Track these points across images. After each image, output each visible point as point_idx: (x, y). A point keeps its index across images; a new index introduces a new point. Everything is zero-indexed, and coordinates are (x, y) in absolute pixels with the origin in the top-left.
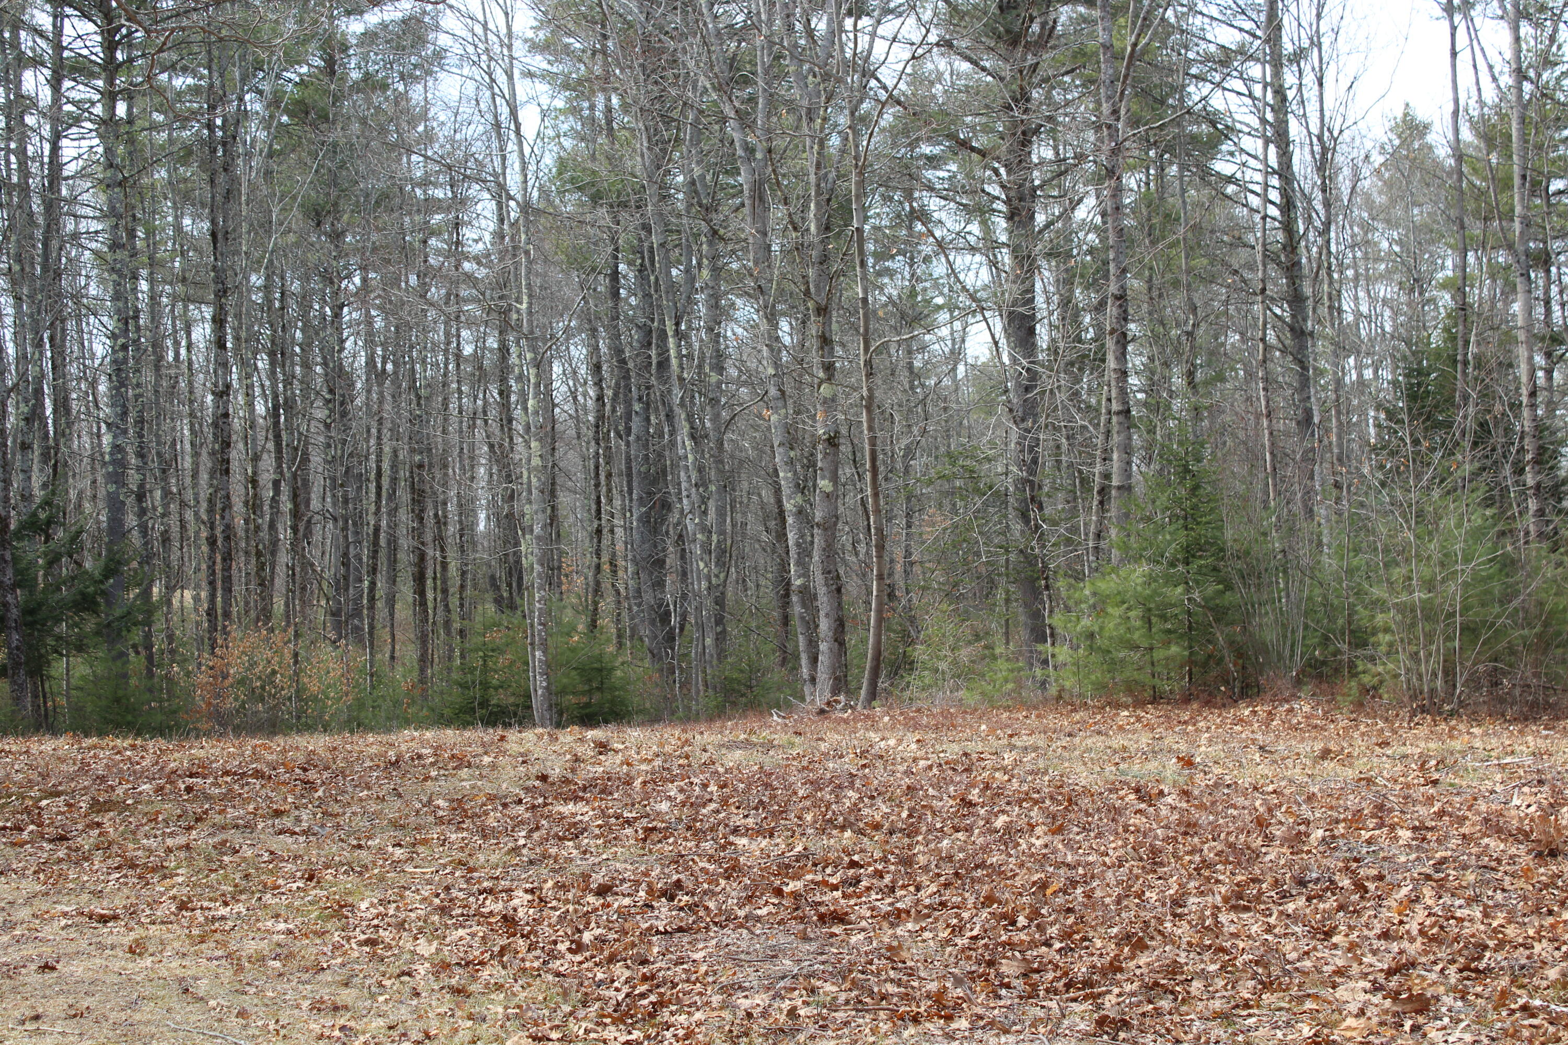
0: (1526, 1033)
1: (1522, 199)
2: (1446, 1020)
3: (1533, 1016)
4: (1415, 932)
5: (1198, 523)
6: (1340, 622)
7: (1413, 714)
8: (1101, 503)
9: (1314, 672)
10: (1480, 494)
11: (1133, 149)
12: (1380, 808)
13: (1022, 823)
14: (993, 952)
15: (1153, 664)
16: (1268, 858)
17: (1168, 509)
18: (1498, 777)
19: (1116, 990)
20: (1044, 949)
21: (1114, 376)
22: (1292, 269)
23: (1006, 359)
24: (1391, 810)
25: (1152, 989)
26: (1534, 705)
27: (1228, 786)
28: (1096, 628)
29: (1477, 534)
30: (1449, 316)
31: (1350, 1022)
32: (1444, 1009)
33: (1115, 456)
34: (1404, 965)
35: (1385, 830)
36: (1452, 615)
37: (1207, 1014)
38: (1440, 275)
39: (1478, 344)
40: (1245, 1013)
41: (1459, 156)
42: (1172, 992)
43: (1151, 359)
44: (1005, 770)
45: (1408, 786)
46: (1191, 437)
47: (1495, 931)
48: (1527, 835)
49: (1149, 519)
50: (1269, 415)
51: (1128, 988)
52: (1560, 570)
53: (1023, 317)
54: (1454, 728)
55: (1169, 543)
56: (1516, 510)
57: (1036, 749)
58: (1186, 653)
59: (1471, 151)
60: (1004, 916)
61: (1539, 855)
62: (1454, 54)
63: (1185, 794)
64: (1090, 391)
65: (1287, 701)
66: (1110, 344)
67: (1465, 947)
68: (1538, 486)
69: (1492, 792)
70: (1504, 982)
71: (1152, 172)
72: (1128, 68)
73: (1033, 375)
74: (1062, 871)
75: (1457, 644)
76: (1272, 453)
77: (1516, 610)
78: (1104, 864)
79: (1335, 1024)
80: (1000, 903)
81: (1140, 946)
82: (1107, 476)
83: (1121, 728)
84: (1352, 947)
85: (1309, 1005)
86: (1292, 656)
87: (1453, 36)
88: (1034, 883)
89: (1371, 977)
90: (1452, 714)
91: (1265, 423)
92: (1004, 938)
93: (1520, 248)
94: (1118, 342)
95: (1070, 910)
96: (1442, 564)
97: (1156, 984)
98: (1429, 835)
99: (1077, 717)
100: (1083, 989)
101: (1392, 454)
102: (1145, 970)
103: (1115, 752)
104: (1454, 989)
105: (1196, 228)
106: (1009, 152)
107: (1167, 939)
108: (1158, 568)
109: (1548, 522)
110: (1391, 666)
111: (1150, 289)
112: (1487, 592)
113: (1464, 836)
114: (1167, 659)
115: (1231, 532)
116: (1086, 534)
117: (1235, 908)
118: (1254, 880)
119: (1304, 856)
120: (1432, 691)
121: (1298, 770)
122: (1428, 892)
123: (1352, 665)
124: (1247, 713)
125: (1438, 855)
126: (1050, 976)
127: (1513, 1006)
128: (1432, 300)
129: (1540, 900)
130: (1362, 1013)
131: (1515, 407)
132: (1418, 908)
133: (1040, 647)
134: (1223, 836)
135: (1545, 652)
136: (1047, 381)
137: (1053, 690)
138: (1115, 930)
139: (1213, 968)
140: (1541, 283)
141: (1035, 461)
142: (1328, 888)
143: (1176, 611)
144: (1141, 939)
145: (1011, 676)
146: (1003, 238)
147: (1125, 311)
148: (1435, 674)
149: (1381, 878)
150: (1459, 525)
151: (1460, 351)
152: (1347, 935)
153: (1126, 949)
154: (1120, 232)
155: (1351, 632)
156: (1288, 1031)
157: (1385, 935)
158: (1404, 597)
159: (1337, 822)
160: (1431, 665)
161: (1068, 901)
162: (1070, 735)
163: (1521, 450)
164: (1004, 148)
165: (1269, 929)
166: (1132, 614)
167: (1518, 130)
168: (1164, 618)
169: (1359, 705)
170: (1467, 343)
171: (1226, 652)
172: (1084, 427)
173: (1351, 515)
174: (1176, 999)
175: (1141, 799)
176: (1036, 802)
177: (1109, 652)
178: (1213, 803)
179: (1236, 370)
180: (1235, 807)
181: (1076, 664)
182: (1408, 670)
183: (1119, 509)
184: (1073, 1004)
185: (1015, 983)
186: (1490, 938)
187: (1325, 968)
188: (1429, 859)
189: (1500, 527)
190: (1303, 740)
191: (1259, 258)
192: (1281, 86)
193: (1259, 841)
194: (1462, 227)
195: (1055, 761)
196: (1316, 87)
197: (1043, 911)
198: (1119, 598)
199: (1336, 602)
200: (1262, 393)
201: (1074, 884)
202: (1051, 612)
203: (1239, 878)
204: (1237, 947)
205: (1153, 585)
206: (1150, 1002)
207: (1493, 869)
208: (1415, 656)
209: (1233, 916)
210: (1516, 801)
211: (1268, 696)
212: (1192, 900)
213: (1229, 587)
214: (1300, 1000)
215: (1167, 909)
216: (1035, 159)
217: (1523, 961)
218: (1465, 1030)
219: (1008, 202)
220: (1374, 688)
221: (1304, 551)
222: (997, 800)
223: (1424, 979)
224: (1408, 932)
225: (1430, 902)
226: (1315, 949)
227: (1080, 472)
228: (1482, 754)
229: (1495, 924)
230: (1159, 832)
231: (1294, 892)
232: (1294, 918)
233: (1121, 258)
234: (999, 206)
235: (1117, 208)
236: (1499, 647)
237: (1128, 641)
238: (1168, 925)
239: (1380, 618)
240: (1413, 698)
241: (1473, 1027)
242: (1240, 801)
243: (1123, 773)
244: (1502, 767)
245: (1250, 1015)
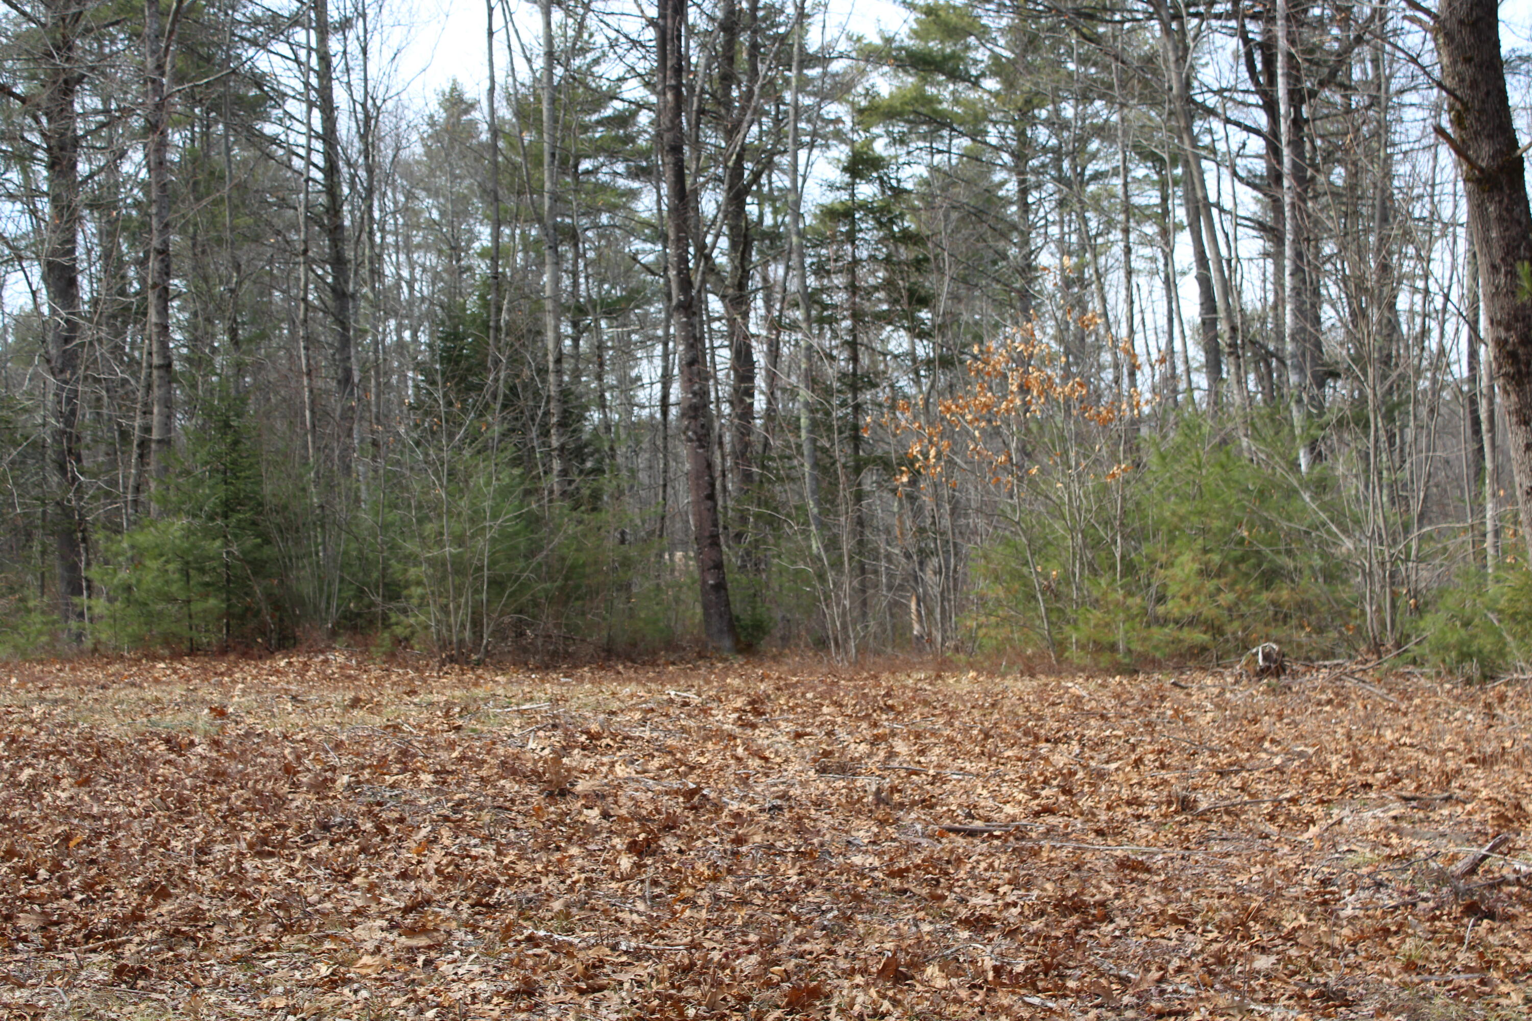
0: (530, 962)
1: (551, 176)
2: (457, 953)
3: (537, 946)
4: (431, 872)
5: (238, 478)
6: (375, 575)
7: (443, 663)
8: (141, 456)
9: (349, 624)
10: (508, 454)
11: (178, 105)
12: (404, 754)
13: (48, 776)
14: (12, 905)
15: (190, 616)
16: (295, 804)
17: (207, 463)
18: (517, 722)
19: (137, 939)
20: (64, 901)
21: (155, 330)
22: (335, 231)
23: (45, 310)
24: (415, 755)
25: (172, 936)
26: (554, 654)
27: (259, 735)
28: (134, 581)
29: (504, 492)
30: (484, 283)
31: (366, 959)
32: (455, 944)
33: (156, 410)
34: (419, 904)
35: (408, 775)
36: (480, 569)
37: (227, 958)
38: (476, 245)
39: (509, 311)
40: (264, 956)
41: (495, 131)
42: (194, 939)
43: (195, 314)
44: (32, 723)
45: (432, 732)
46: (233, 393)
47: (507, 867)
48: (540, 776)
49: (188, 473)
50: (309, 374)
51: (149, 936)
52: (581, 527)
53: (63, 268)
54: (479, 677)
55: (209, 497)
56: (541, 469)
57: (66, 701)
58: (224, 606)
59: (507, 128)
60: (25, 870)
61: (551, 795)
62: (491, 34)
63: (216, 744)
64: (133, 345)
65: (322, 652)
66: (152, 297)
67: (478, 883)
68: (562, 448)
69: (510, 736)
70: (512, 916)
71: (197, 129)
72: (173, 24)
73: (72, 326)
74: (86, 823)
75: (484, 596)
76: (313, 412)
77: (540, 564)
78: (131, 814)
79: (351, 963)
80: (20, 857)
81: (163, 894)
82: (147, 429)
83: (157, 681)
84: (372, 887)
85: (328, 945)
86: (328, 608)
87: (490, 16)
88: (57, 836)
89: (388, 916)
90: (479, 663)
91: (305, 381)
92: (23, 892)
93: (550, 223)
94: (159, 297)
95: (93, 862)
96: (472, 521)
97: (177, 931)
98: (450, 779)
99: (112, 669)
100: (103, 939)
101: (427, 413)
102: (166, 918)
103: (148, 703)
104: (466, 924)
105: (241, 187)
106: (50, 99)
107: (191, 886)
108: (197, 522)
109: (570, 482)
110: (422, 618)
111: (194, 245)
112: (514, 547)
113: (482, 778)
114: (205, 611)
115: (270, 487)
116: (126, 488)
117: (260, 854)
118: (280, 826)
119: (330, 802)
120: (461, 642)
121: (328, 719)
122: (446, 833)
123: (385, 617)
124: (282, 664)
125: (456, 797)
126: (69, 928)
127: (519, 938)
128: (469, 268)
129: (549, 837)
130: (378, 950)
131: (542, 371)
132: (436, 848)
133: (76, 600)
134: (250, 784)
135: (565, 604)
136: (88, 333)
137: (88, 643)
138: (138, 880)
139: (235, 913)
140: (570, 255)
141: (73, 413)
142: (351, 832)
143: (215, 564)
144: (164, 887)
145: (45, 628)
146: (45, 188)
147: (168, 266)
148: (463, 626)
149: (401, 820)
150: (488, 484)
151: (493, 317)
152: (367, 877)
153: (149, 898)
154: (163, 187)
155: (386, 585)
156: (306, 971)
157: (404, 875)
158: (435, 552)
159: (363, 767)
160: (461, 616)
161: (92, 853)
162: (104, 687)
163: (547, 413)
164: (45, 97)
165: (292, 873)
166: (171, 567)
167: (549, 110)
168: (202, 571)
169: (392, 656)
170: (499, 310)
171: (263, 605)
172: (125, 382)
173: (387, 472)
174: (197, 945)
175: (171, 750)
176: (63, 754)
177: (146, 604)
178: (243, 752)
179: (281, 329)
180: (263, 755)
181: (113, 617)
182: (438, 622)
183: (158, 462)
184: (92, 955)
185: (33, 936)
186: (502, 874)
187: (345, 909)
188: (448, 801)
189: (528, 485)
190: (336, 689)
191: (302, 219)
192: (327, 53)
193: (286, 788)
194: (497, 199)
195: (85, 713)
196: (361, 57)
197: (65, 864)
198: (157, 551)
199: (371, 556)
200: (303, 352)
201: (99, 835)
202: (88, 564)
203: (265, 824)
204: (260, 892)
205: (192, 539)
206: (170, 949)
207: (507, 809)
208: (444, 609)
209: (257, 862)
210: (532, 745)
211: (304, 648)
212: (218, 847)
213: (267, 541)
214: (319, 941)
215: (192, 857)
216: (78, 108)
217: (531, 895)
218: (474, 962)
219: (49, 150)
220: (407, 639)
221: (340, 506)
222: (22, 753)
223: (437, 914)
224: (425, 871)
225: (447, 842)
226: (336, 891)
227: (120, 425)
228: (503, 701)
229: (506, 861)
230: (188, 781)
231: (318, 837)
232: (317, 862)
233: (164, 212)
234: (40, 154)
235: (161, 163)
236: (524, 600)
237: (166, 594)
238: (193, 873)
239: (413, 572)
240: (443, 648)
241: (482, 959)
242: (270, 749)
243: (154, 724)
244: (521, 713)
245: (270, 958)
